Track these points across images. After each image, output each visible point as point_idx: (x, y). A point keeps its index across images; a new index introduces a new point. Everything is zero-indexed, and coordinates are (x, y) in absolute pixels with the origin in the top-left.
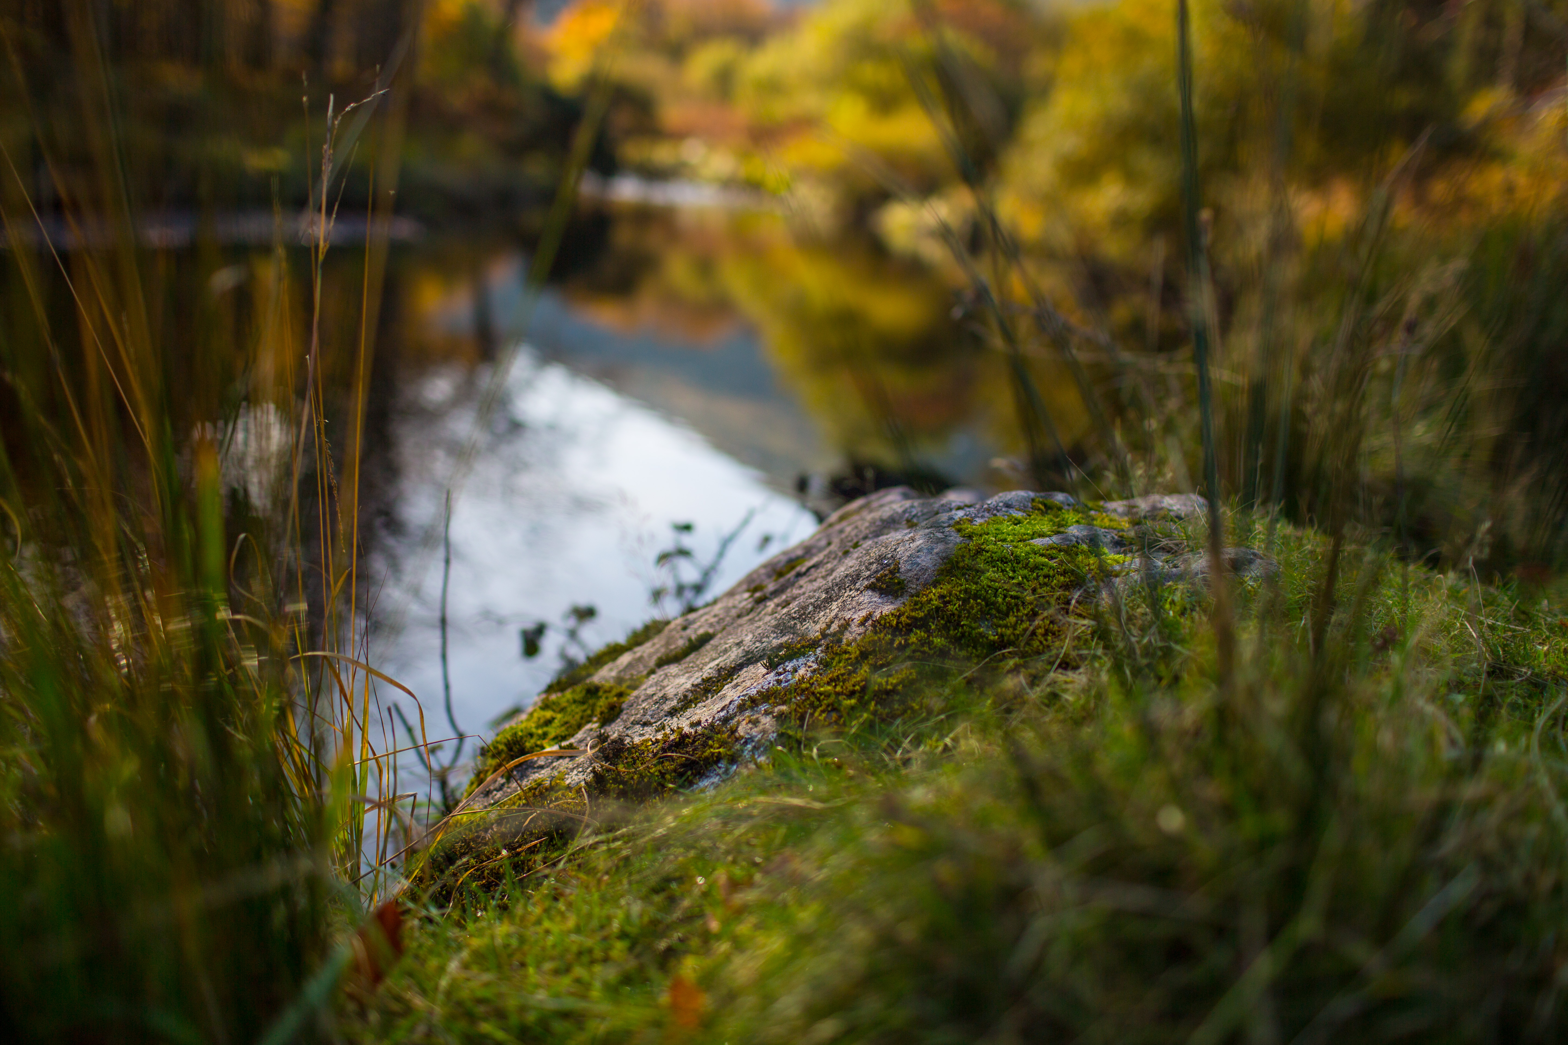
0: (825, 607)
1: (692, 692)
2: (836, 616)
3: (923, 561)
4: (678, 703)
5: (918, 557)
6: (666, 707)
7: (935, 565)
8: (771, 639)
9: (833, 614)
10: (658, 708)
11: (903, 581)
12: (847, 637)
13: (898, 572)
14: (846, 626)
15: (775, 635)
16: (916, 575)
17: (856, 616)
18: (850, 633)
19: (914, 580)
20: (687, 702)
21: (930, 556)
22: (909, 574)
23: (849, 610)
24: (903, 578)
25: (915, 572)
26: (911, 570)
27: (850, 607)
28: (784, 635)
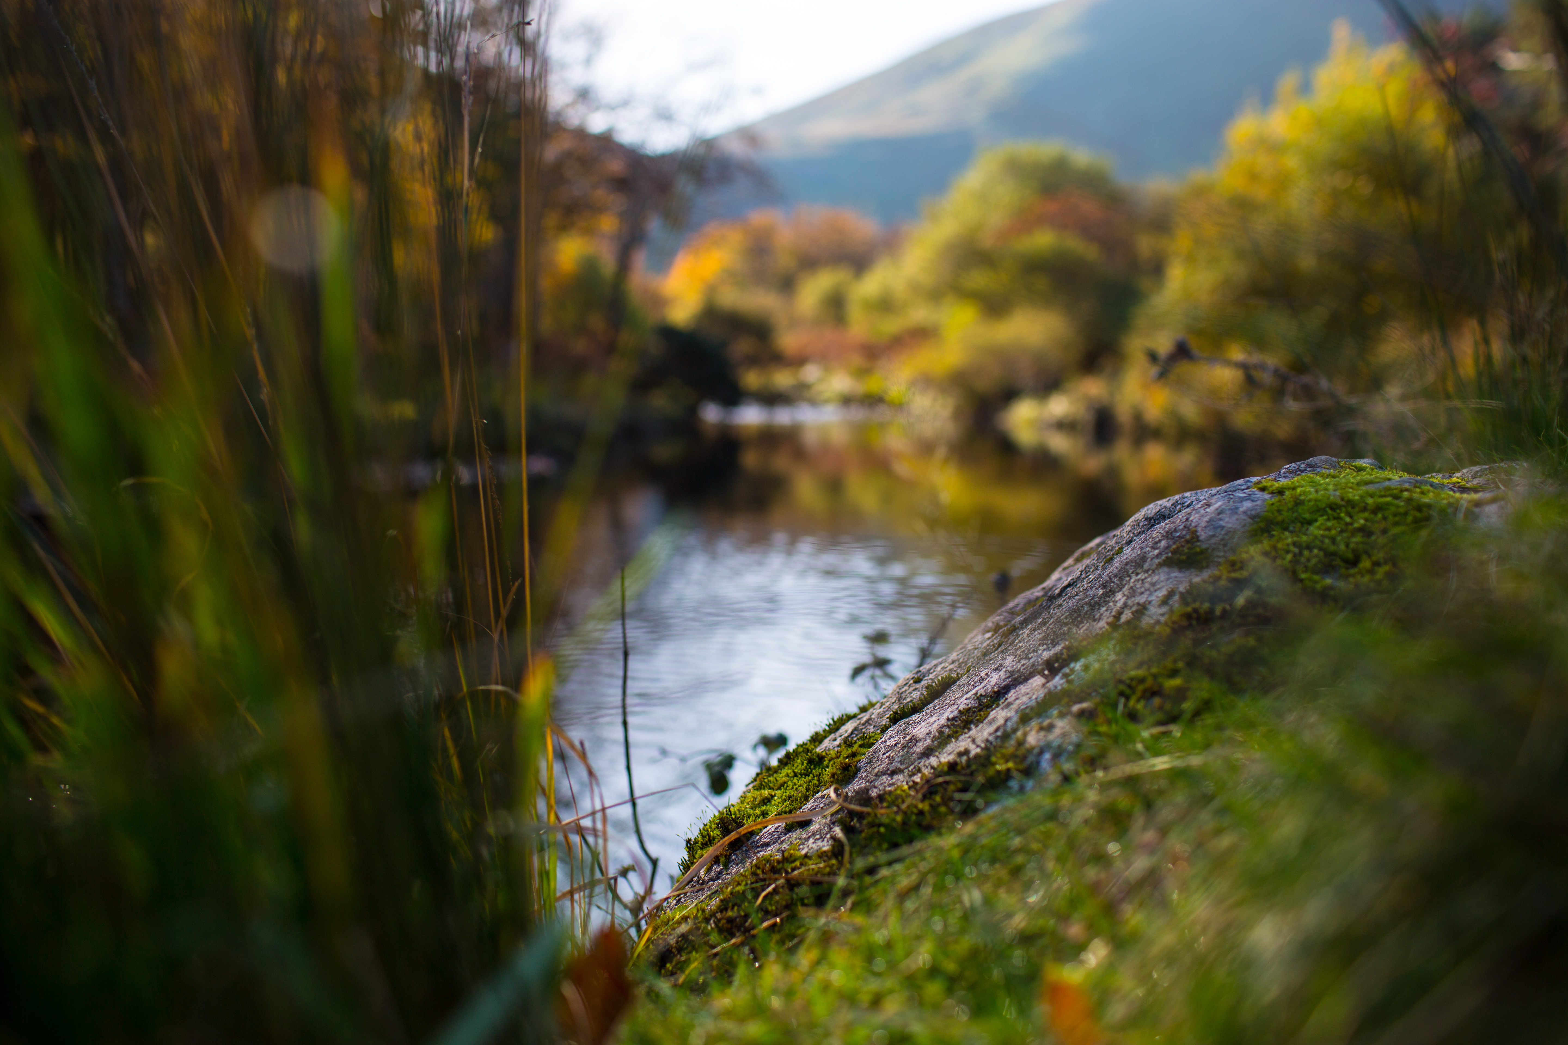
0: (1106, 602)
1: (948, 726)
2: (1125, 605)
3: (1227, 522)
4: (933, 741)
5: (1220, 520)
6: (919, 748)
7: (1244, 526)
8: (1040, 652)
9: (1120, 604)
10: (908, 752)
11: (1207, 549)
12: (1146, 621)
13: (1198, 541)
14: (1142, 609)
15: (1045, 646)
16: (1222, 540)
17: (1153, 598)
18: (1150, 616)
19: (1221, 547)
20: (943, 739)
21: (1236, 517)
22: (1213, 541)
23: (1142, 593)
24: (1204, 546)
25: (1220, 537)
26: (1213, 536)
27: (1143, 590)
28: (1058, 643)
